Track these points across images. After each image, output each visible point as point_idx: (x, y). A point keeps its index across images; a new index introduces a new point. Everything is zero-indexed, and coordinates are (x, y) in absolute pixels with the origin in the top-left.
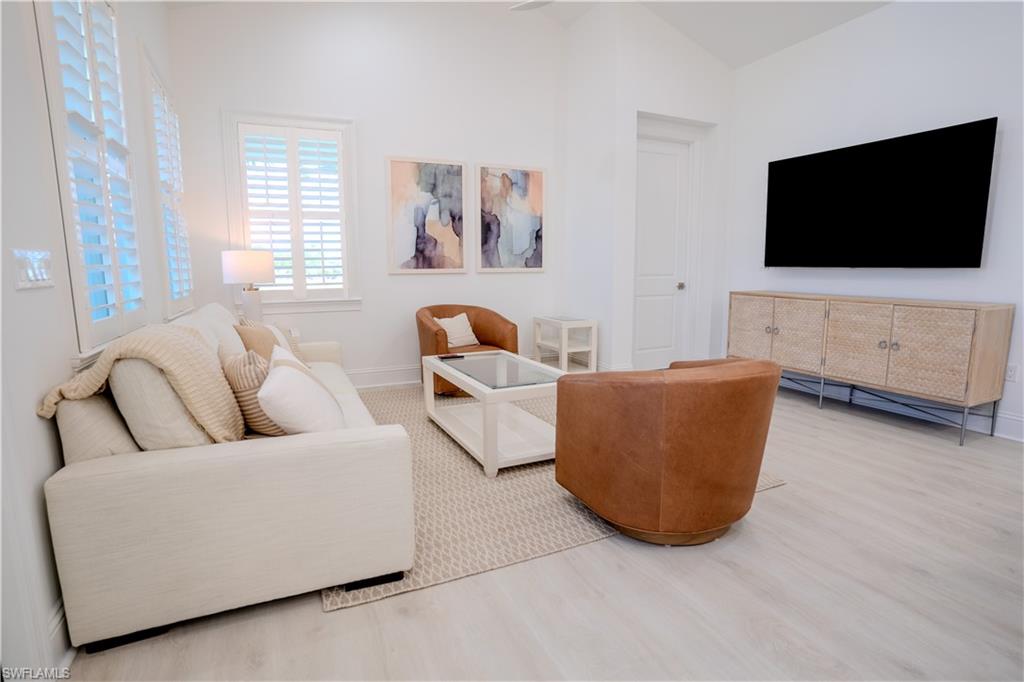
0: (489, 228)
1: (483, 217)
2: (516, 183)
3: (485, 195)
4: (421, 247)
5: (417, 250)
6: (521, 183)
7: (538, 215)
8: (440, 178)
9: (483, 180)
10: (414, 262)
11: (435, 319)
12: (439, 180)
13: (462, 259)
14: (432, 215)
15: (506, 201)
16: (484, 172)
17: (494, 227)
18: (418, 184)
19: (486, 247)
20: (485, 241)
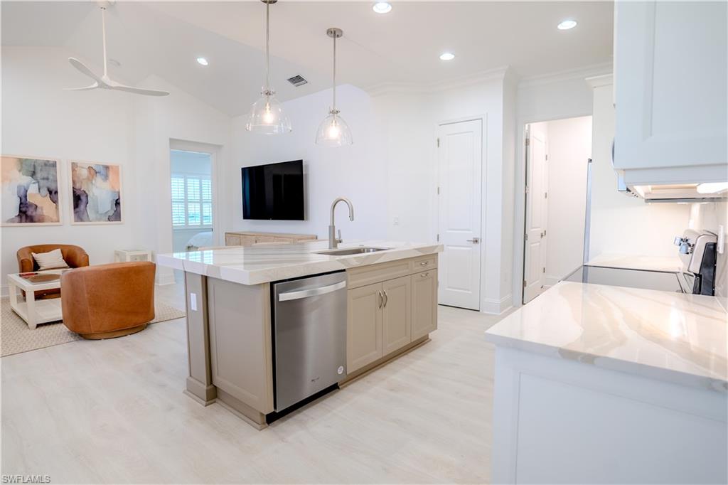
0: (78, 199)
1: (74, 192)
2: (99, 172)
3: (76, 179)
4: (24, 209)
5: (20, 211)
6: (103, 171)
7: (117, 190)
8: (38, 168)
9: (73, 170)
10: (18, 219)
11: (34, 254)
12: (37, 170)
13: (58, 216)
14: (33, 189)
15: (92, 183)
16: (74, 166)
17: (83, 198)
18: (20, 171)
19: (77, 209)
20: (76, 206)
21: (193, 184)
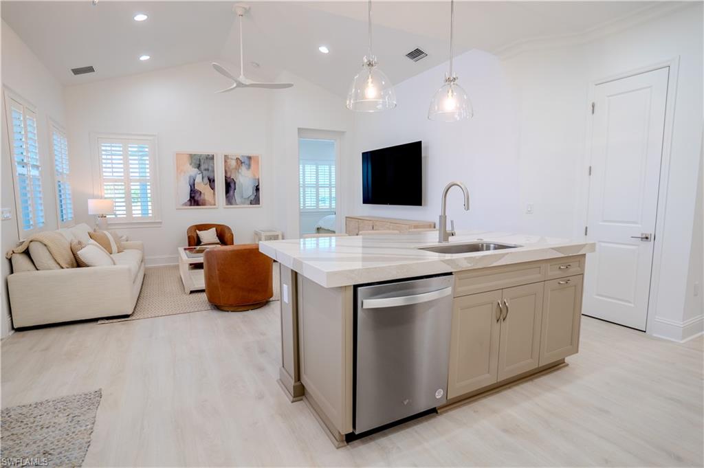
0: (229, 185)
1: (226, 180)
2: (244, 163)
3: (227, 169)
4: (193, 195)
5: (191, 197)
6: (247, 162)
7: (257, 177)
8: (202, 161)
9: (226, 162)
10: (189, 203)
11: (197, 231)
12: (202, 163)
13: (215, 201)
14: (199, 179)
15: (238, 172)
16: (226, 157)
17: (232, 185)
18: (191, 164)
19: (228, 195)
20: (227, 191)
21: (324, 169)
